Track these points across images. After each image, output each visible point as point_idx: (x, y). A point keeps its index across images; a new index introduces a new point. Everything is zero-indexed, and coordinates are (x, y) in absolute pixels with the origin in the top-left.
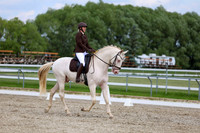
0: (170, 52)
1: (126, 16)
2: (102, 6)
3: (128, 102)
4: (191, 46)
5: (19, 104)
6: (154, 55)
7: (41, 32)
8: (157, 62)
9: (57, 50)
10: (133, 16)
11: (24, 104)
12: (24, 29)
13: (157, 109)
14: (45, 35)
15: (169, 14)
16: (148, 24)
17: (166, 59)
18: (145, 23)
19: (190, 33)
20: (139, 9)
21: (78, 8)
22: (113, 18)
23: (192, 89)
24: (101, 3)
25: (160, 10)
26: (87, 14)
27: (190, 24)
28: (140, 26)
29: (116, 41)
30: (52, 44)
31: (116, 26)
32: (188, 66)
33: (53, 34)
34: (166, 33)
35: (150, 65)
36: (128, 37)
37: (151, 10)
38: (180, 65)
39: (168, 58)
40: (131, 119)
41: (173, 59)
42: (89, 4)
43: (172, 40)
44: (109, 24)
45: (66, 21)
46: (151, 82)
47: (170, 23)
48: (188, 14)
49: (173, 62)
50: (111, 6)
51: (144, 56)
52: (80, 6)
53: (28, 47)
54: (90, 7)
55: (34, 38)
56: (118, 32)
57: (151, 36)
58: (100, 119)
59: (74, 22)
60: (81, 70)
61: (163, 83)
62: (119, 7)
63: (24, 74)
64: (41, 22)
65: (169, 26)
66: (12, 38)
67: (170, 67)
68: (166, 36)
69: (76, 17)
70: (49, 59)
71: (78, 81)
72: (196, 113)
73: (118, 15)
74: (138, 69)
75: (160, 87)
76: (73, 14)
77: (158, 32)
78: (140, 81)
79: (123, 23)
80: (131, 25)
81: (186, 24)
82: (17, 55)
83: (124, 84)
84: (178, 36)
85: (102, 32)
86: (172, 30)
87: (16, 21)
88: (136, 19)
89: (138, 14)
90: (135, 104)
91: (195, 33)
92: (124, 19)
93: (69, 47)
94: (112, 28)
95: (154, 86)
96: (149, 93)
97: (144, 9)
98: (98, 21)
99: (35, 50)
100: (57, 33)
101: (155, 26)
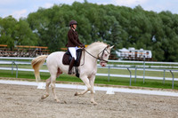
0: (147, 46)
1: (108, 14)
2: (86, 5)
3: (110, 90)
4: (166, 40)
5: (12, 92)
6: (133, 49)
7: (33, 29)
8: (136, 55)
9: (47, 44)
10: (114, 15)
11: (17, 92)
12: (17, 26)
13: (136, 97)
14: (36, 31)
15: (146, 13)
16: (128, 22)
17: (143, 53)
18: (126, 20)
19: (165, 30)
20: (119, 8)
21: (65, 7)
22: (96, 16)
23: (166, 79)
24: (86, 3)
25: (138, 9)
26: (73, 13)
27: (165, 22)
28: (121, 23)
29: (99, 36)
30: (43, 39)
31: (99, 23)
32: (163, 58)
33: (43, 30)
34: (143, 29)
35: (130, 58)
36: (110, 33)
37: (130, 9)
38: (156, 58)
39: (146, 52)
40: (112, 106)
41: (150, 52)
42: (75, 4)
43: (149, 35)
44: (93, 21)
45: (55, 19)
46: (130, 73)
47: (147, 20)
48: (163, 13)
49: (150, 55)
50: (95, 5)
51: (124, 50)
52: (68, 6)
53: (21, 42)
54: (76, 7)
55: (26, 33)
56: (101, 28)
57: (130, 32)
58: (85, 106)
59: (62, 19)
60: (73, 63)
61: (141, 73)
62: (102, 6)
63: (17, 66)
64: (33, 19)
65: (147, 23)
66: (7, 34)
67: (147, 59)
68: (144, 32)
69: (64, 15)
70: (39, 53)
71: (70, 73)
72: (171, 100)
73: (101, 14)
74: (119, 61)
75: (138, 77)
76: (61, 12)
77: (136, 28)
78: (120, 72)
79: (105, 20)
80: (112, 22)
81: (161, 21)
82: (11, 49)
83: (107, 75)
84: (155, 32)
85: (87, 29)
86: (149, 26)
87: (11, 19)
88: (117, 17)
89: (119, 13)
90: (116, 93)
91: (170, 29)
92: (106, 17)
93: (58, 42)
94: (96, 25)
95: (133, 77)
96: (128, 82)
97: (124, 8)
98: (83, 19)
99: (27, 44)
100: (46, 29)
101: (134, 23)
